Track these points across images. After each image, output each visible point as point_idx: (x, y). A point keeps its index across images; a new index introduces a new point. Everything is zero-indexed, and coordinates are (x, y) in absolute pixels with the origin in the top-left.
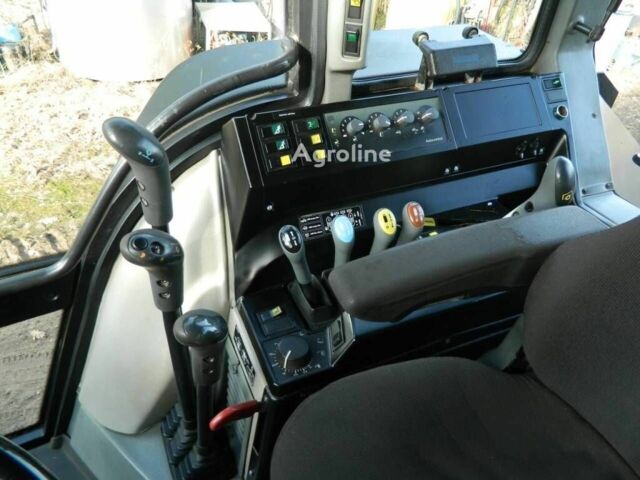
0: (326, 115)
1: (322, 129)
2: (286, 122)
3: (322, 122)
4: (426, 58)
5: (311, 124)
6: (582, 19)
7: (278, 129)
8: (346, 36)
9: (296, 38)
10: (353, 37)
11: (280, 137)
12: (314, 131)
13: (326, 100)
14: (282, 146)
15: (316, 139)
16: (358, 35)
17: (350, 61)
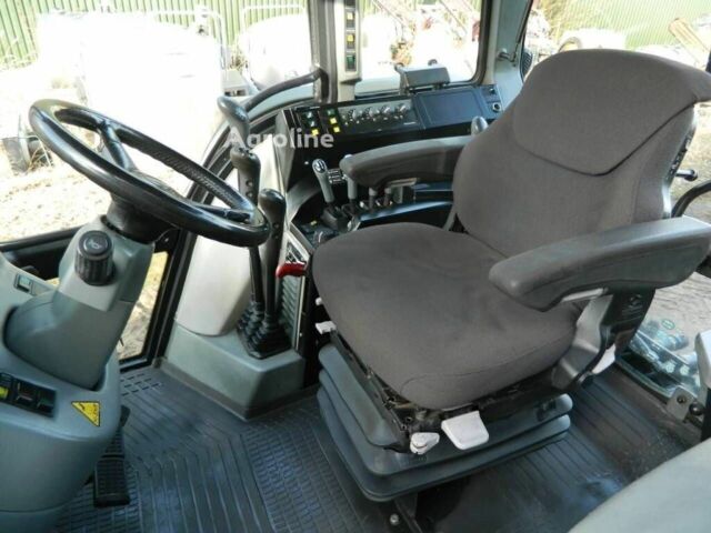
0: (339, 109)
1: (337, 115)
2: (314, 111)
3: (337, 112)
4: (402, 78)
5: (329, 113)
6: (505, 50)
7: (310, 115)
8: (347, 59)
9: (318, 65)
10: (351, 59)
11: (311, 119)
12: (332, 116)
13: (340, 100)
14: (313, 124)
15: (333, 121)
16: (354, 58)
17: (351, 75)
